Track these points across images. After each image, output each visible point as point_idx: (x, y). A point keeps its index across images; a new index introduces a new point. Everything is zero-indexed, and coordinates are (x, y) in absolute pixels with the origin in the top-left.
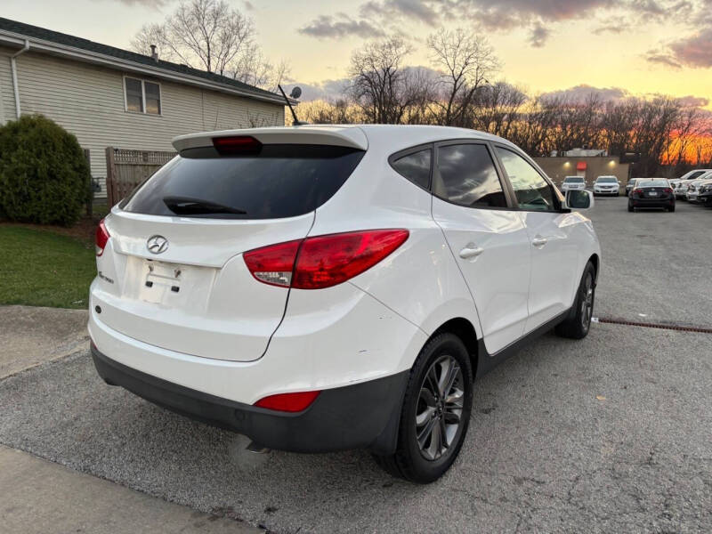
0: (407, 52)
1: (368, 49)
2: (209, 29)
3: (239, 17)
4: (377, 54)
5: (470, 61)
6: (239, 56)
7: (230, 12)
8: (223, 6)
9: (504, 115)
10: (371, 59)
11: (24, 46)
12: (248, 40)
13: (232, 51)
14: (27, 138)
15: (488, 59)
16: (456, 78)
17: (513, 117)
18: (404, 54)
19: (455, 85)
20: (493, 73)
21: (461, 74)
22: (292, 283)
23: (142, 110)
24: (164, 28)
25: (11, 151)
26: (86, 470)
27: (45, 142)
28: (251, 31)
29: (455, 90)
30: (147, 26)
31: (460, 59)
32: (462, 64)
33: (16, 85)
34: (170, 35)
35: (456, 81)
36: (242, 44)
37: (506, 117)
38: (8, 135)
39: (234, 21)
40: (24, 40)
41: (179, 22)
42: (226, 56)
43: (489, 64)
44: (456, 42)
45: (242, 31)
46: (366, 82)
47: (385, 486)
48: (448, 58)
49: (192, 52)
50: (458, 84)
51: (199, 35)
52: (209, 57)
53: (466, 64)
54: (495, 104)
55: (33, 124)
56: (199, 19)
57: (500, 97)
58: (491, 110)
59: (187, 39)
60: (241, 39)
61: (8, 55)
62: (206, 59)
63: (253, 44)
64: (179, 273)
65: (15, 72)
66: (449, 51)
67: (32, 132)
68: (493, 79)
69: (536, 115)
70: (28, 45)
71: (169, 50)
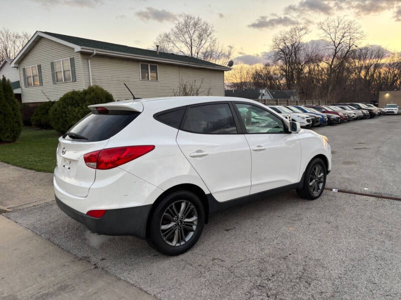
0: (306, 33)
1: (282, 33)
2: (192, 32)
3: (207, 25)
4: (288, 36)
5: (346, 35)
6: (207, 44)
7: (202, 22)
8: (199, 20)
9: (371, 65)
10: (284, 40)
11: (93, 53)
12: (212, 36)
13: (203, 42)
14: (90, 97)
15: (358, 33)
16: (336, 46)
17: (377, 66)
18: (304, 34)
19: (336, 50)
20: (360, 41)
21: (340, 43)
22: (97, 166)
23: (148, 79)
24: (169, 34)
25: (84, 103)
26: (49, 239)
27: (98, 98)
28: (213, 31)
29: (336, 53)
30: (162, 34)
31: (339, 35)
32: (340, 37)
33: (90, 71)
34: (172, 38)
35: (336, 48)
36: (209, 38)
37: (373, 66)
38: (82, 96)
39: (204, 27)
40: (93, 50)
41: (177, 30)
42: (200, 45)
43: (358, 35)
44: (337, 24)
45: (208, 31)
46: (281, 52)
47: (154, 256)
48: (331, 34)
49: (183, 45)
50: (338, 49)
51: (186, 36)
52: (191, 47)
53: (343, 37)
54: (365, 59)
55: (93, 91)
56: (187, 27)
57: (369, 55)
58: (362, 62)
59: (180, 38)
60: (208, 36)
61: (87, 57)
62: (190, 48)
63: (213, 38)
64: (70, 162)
65: (90, 65)
66: (331, 31)
67: (92, 94)
68: (361, 44)
69: (394, 64)
70: (95, 52)
71: (172, 45)
